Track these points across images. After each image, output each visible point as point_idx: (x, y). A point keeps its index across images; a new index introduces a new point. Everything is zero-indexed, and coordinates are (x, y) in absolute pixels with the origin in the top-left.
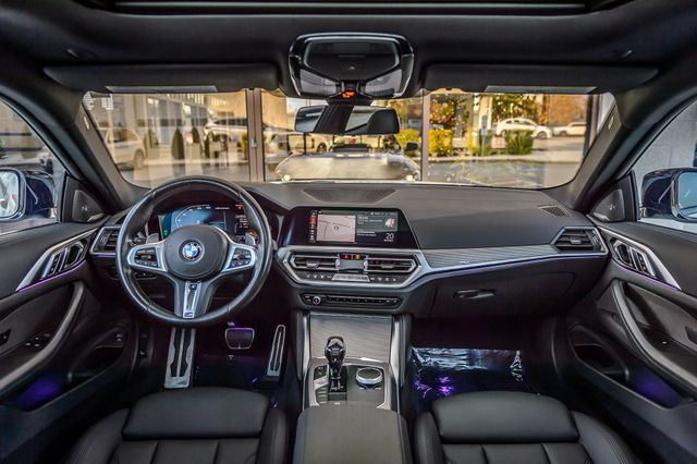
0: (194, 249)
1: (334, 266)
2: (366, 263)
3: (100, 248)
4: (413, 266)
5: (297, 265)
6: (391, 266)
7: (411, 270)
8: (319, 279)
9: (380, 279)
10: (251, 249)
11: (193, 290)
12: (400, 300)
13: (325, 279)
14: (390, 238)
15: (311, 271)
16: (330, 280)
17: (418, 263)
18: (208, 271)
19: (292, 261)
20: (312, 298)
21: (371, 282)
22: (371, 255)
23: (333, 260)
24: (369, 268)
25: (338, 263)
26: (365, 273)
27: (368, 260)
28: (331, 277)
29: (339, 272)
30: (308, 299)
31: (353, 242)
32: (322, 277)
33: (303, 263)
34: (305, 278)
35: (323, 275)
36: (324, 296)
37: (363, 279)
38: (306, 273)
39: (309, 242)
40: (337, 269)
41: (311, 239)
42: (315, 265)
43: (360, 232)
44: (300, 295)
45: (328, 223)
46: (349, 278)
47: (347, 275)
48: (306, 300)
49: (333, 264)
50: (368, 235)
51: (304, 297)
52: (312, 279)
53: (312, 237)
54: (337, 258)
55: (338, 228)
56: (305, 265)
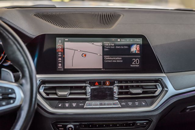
1: (85, 94)
2: (116, 89)
4: (159, 89)
5: (48, 94)
6: (139, 91)
7: (157, 93)
8: (71, 107)
9: (130, 104)
10: (13, 86)
12: (150, 122)
13: (77, 107)
14: (136, 63)
15: (63, 99)
16: (82, 108)
17: (164, 86)
19: (41, 91)
20: (64, 127)
21: (123, 107)
22: (120, 81)
24: (120, 93)
25: (89, 90)
26: (116, 99)
27: (117, 86)
28: (83, 105)
29: (90, 99)
30: (61, 127)
31: (101, 69)
32: (74, 105)
33: (54, 92)
34: (57, 107)
35: (74, 103)
36: (78, 124)
37: (114, 104)
38: (58, 101)
39: (58, 70)
40: (88, 96)
41: (59, 67)
42: (66, 93)
43: (107, 58)
44: (52, 124)
45: (75, 50)
46: (101, 104)
47: (98, 102)
48: (59, 129)
49: (83, 91)
50: (116, 61)
51: (56, 125)
52: (64, 107)
53: (60, 65)
54: (87, 85)
55: (86, 55)
56: (56, 94)
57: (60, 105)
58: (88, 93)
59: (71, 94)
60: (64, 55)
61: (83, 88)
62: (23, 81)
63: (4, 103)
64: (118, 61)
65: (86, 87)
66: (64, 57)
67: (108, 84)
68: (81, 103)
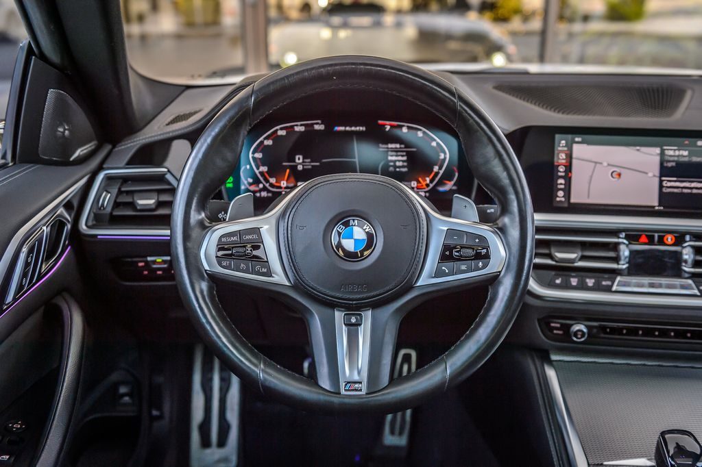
0: (359, 232)
1: (616, 260)
2: (688, 254)
3: (99, 219)
8: (582, 287)
11: (353, 328)
13: (598, 288)
15: (565, 270)
16: (608, 289)
18: (391, 286)
20: (566, 328)
23: (615, 247)
24: (697, 264)
25: (625, 252)
26: (687, 275)
27: (692, 247)
28: (609, 283)
29: (626, 272)
30: (557, 329)
31: (654, 207)
32: (590, 282)
33: (546, 251)
34: (551, 285)
35: (590, 278)
36: (595, 324)
37: (683, 287)
38: (553, 273)
39: (555, 205)
40: (623, 266)
41: (558, 199)
42: (573, 256)
43: (670, 184)
44: (538, 320)
45: (596, 163)
46: (652, 285)
47: (646, 280)
48: (552, 332)
49: (612, 254)
50: (689, 191)
51: (548, 324)
52: (566, 286)
53: (561, 193)
54: (620, 240)
55: (619, 175)
56: (550, 256)
57: (558, 281)
58: (623, 258)
59: (583, 258)
60: (571, 171)
61: (611, 246)
62: (506, 220)
63: (463, 267)
64: (695, 191)
65: (617, 244)
66: (570, 178)
67: (669, 240)
68: (606, 280)
